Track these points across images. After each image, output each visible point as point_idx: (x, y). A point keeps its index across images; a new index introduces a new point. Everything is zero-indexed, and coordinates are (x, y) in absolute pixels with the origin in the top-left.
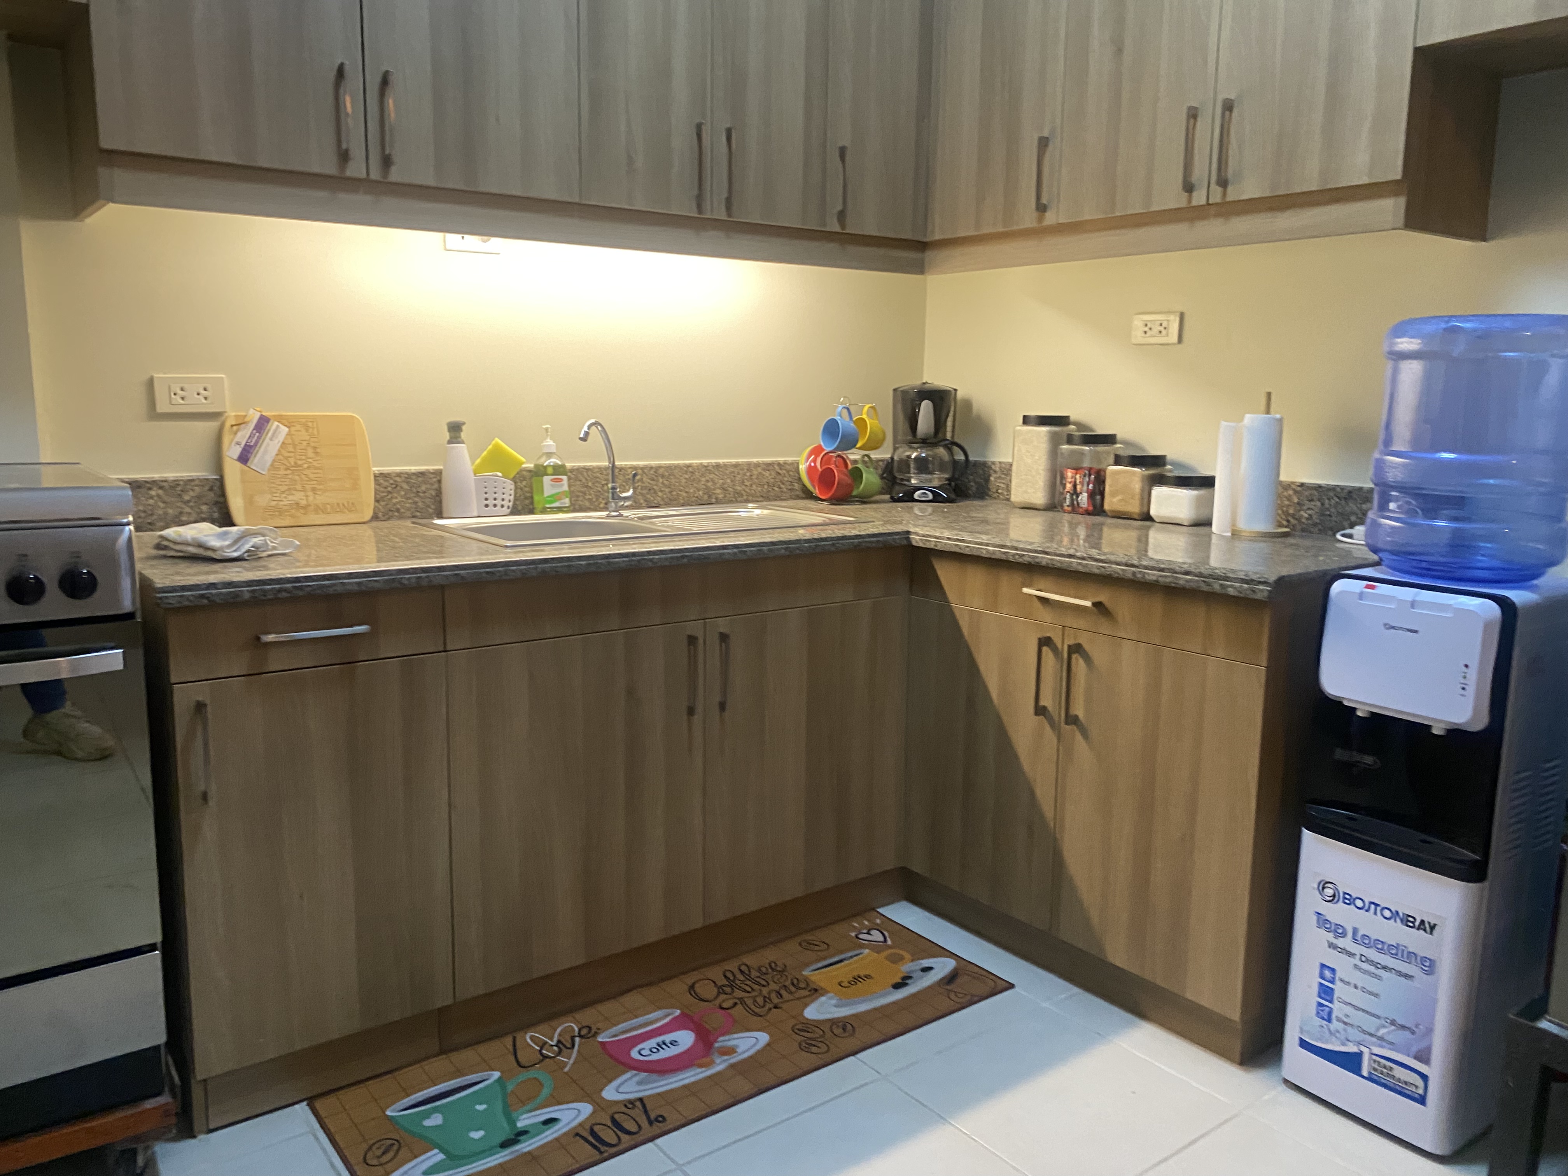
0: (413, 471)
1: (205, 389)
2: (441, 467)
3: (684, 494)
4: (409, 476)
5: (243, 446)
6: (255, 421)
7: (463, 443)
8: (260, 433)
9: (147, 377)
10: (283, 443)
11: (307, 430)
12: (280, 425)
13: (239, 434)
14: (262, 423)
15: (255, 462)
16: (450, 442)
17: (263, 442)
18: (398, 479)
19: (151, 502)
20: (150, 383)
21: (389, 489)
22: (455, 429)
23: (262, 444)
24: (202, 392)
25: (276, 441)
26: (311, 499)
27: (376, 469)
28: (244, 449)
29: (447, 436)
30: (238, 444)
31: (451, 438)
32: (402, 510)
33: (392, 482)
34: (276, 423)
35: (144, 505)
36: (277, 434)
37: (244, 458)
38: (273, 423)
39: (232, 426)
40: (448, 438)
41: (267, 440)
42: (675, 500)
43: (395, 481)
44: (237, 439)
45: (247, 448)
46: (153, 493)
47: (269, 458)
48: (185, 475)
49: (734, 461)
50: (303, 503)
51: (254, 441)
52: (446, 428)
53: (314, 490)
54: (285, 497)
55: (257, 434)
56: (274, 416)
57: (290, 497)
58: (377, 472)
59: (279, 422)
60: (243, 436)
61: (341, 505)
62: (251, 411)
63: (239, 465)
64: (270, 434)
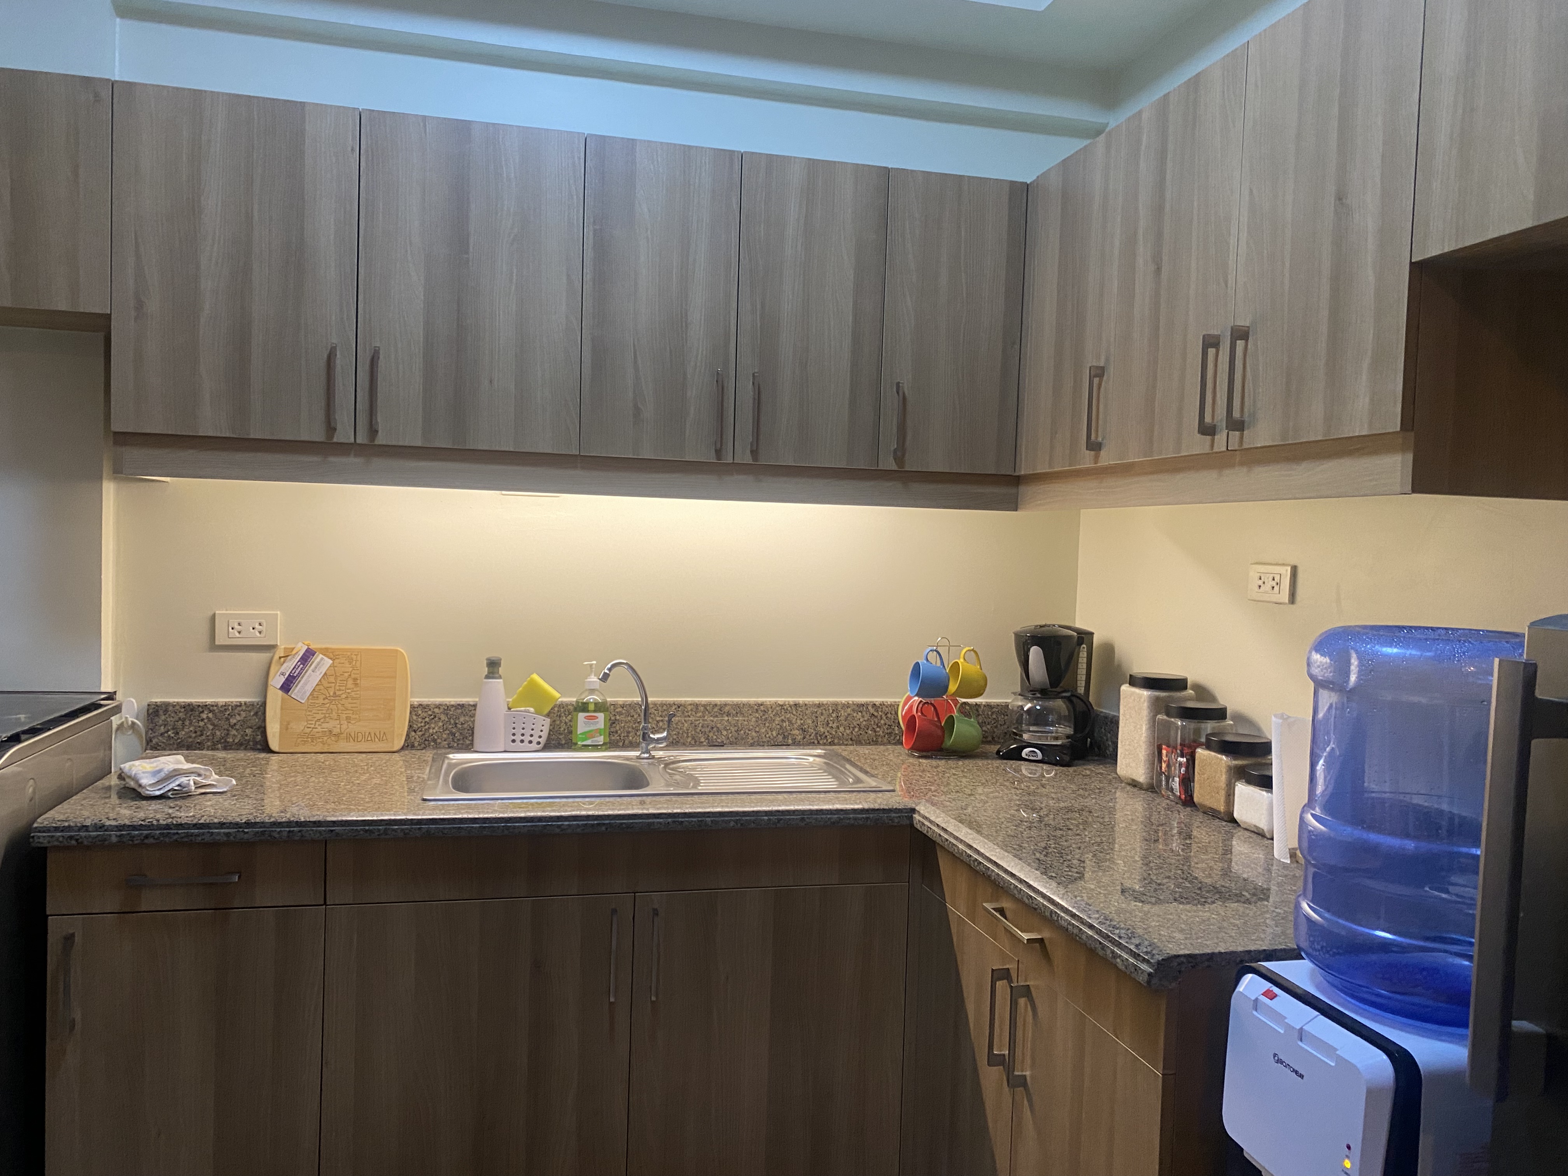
0: (452, 703)
1: (260, 624)
2: (477, 700)
3: (754, 734)
4: (447, 708)
5: (286, 676)
6: (301, 654)
7: (500, 677)
8: (304, 665)
9: (210, 613)
10: (325, 674)
11: (350, 663)
12: (325, 658)
13: (285, 665)
14: (308, 656)
15: (296, 692)
16: (487, 677)
17: (306, 672)
18: (436, 710)
19: (201, 724)
20: (213, 618)
21: (427, 719)
22: (493, 665)
23: (304, 674)
24: (257, 626)
25: (318, 673)
26: (344, 727)
27: (416, 700)
28: (287, 679)
29: (486, 670)
30: (283, 674)
31: (489, 673)
32: (439, 741)
33: (430, 713)
34: (321, 656)
35: (195, 727)
36: (322, 664)
37: (286, 687)
38: (318, 655)
39: (280, 658)
40: (486, 673)
41: (310, 671)
42: (743, 739)
43: (434, 712)
44: (282, 669)
45: (290, 678)
46: (204, 716)
47: (309, 688)
48: (235, 700)
49: (817, 700)
50: (336, 731)
51: (297, 672)
52: (485, 662)
53: (348, 719)
54: (319, 725)
55: (302, 666)
56: (321, 649)
57: (325, 725)
58: (416, 703)
59: (324, 655)
60: (288, 667)
61: (373, 735)
62: (300, 644)
63: (280, 692)
64: (313, 666)
